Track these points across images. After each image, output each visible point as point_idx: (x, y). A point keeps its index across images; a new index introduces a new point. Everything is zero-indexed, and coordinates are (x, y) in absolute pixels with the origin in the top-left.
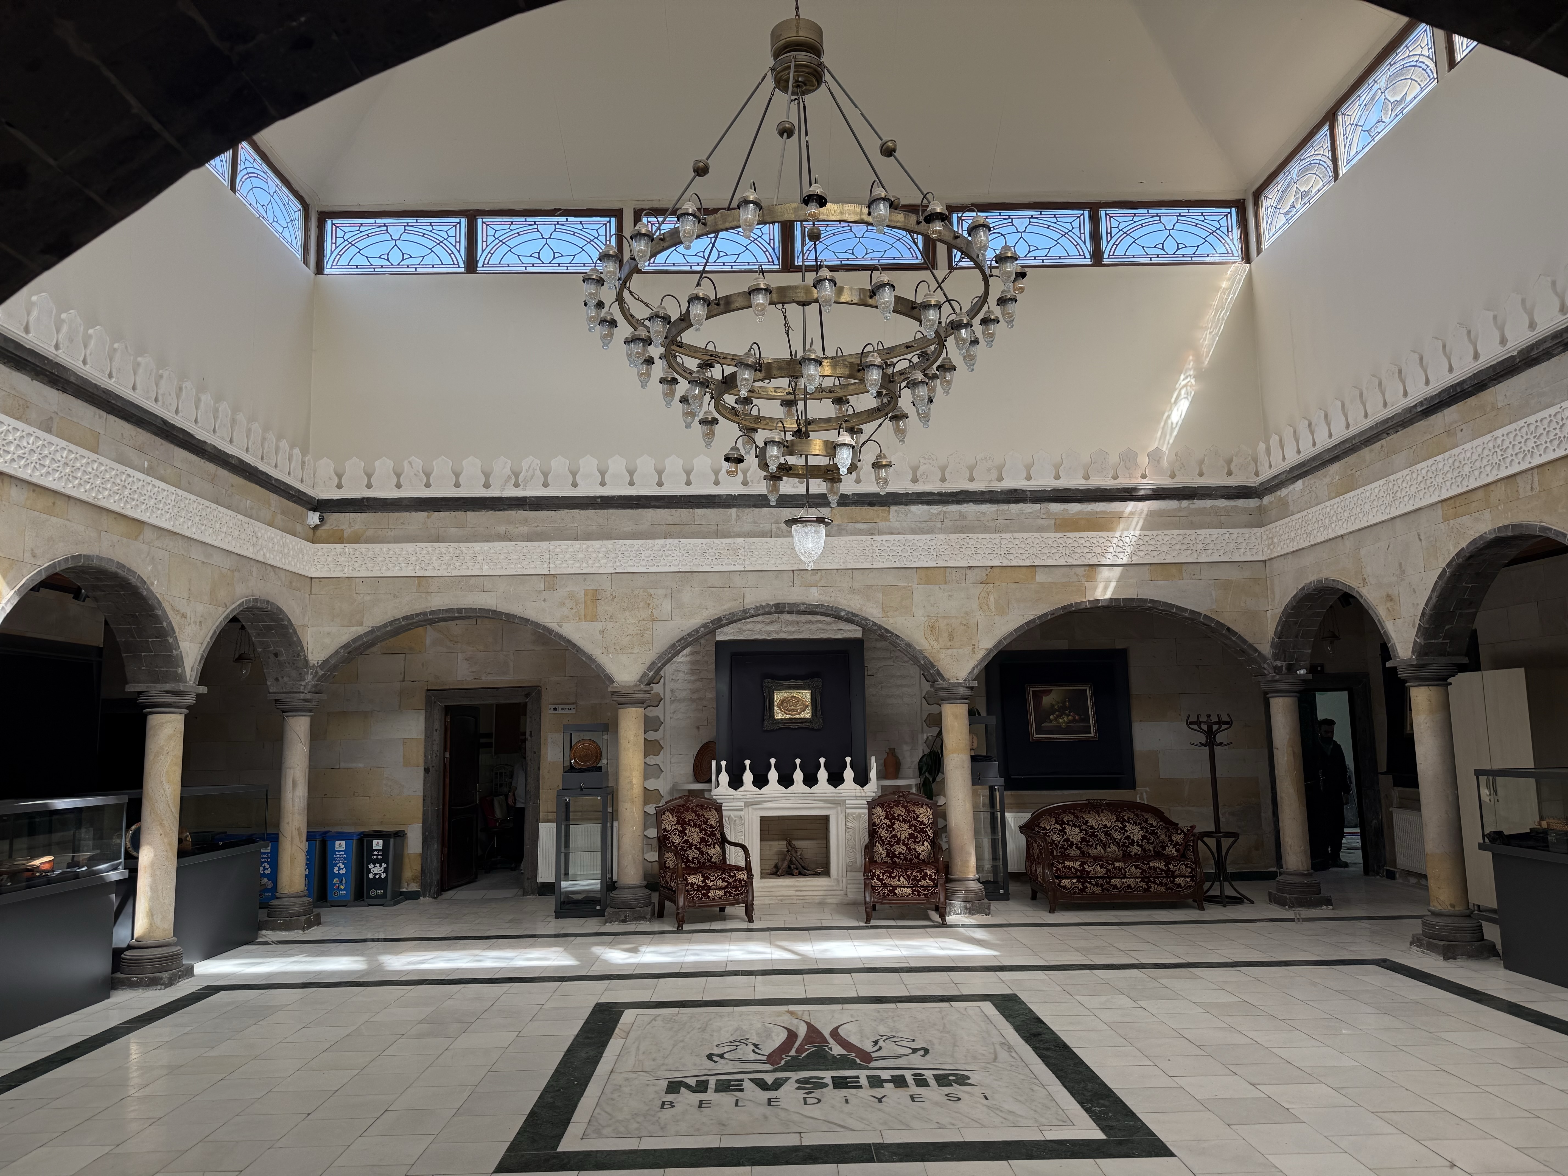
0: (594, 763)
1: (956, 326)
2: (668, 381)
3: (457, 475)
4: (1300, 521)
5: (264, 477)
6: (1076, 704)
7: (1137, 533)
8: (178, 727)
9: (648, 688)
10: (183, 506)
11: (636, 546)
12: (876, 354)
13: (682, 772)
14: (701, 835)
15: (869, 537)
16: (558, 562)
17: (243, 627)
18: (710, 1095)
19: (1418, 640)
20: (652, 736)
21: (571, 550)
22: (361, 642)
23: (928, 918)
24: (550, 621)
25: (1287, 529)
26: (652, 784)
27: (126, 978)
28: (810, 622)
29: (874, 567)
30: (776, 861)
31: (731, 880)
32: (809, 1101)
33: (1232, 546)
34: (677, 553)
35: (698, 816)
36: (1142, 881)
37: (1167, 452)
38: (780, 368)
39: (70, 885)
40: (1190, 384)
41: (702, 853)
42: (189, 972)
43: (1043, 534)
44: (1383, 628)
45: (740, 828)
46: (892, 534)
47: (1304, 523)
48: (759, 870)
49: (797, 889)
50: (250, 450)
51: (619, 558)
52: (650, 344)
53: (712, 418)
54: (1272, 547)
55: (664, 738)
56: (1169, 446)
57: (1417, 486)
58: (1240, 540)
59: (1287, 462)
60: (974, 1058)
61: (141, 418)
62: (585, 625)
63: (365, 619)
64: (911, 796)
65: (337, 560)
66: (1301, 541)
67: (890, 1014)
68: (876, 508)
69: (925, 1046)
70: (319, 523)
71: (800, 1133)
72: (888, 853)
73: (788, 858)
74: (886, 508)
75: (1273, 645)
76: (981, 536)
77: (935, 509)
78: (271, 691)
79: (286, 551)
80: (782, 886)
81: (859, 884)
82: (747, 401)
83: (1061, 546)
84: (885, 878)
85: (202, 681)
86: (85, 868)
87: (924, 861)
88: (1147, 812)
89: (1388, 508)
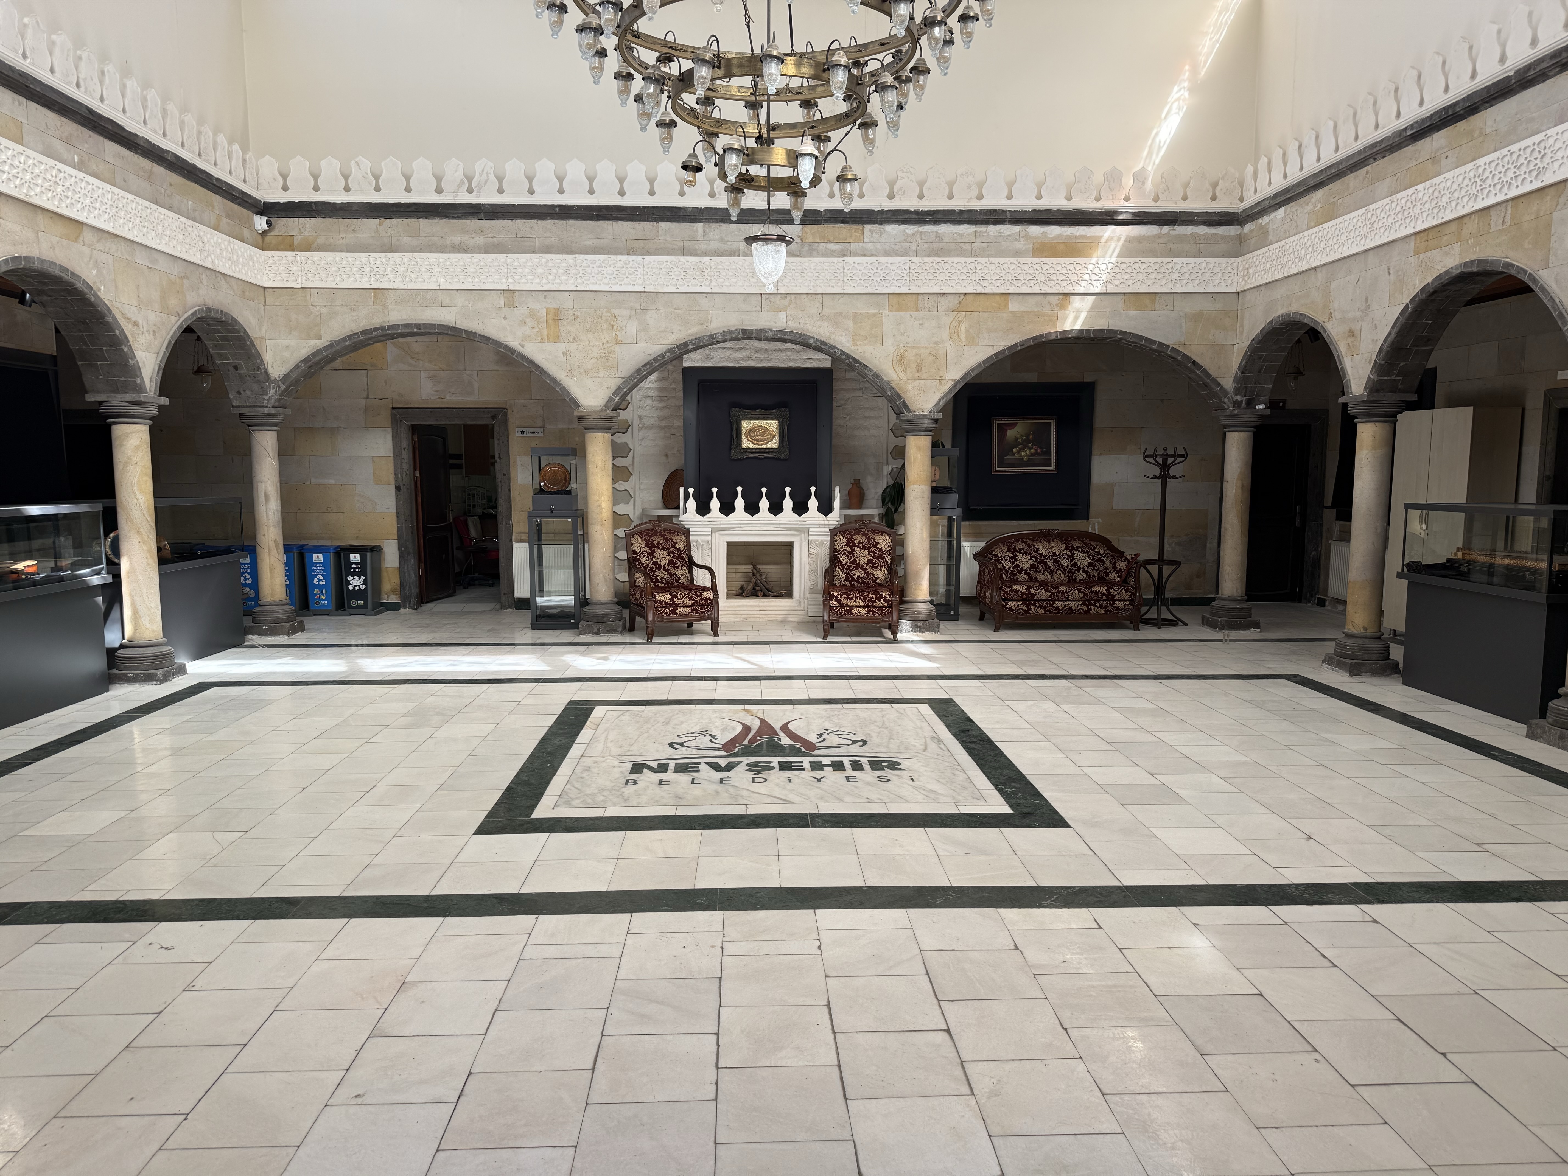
0: (563, 486)
1: (929, 23)
2: (623, 76)
3: (408, 178)
4: (1277, 251)
5: (204, 176)
6: (1039, 438)
7: (1113, 260)
8: (143, 438)
9: (614, 414)
10: (121, 206)
11: (598, 262)
12: (842, 53)
13: (651, 498)
14: (669, 558)
15: (841, 259)
16: (516, 277)
17: (199, 338)
18: (670, 775)
19: (1372, 377)
20: (620, 462)
21: (529, 264)
22: (321, 357)
23: (882, 635)
24: (512, 339)
25: (1264, 260)
26: (621, 509)
27: (122, 674)
28: (779, 350)
29: (845, 292)
30: (742, 583)
31: (698, 599)
32: (756, 780)
33: (1208, 276)
34: (640, 271)
35: (666, 539)
36: (1084, 603)
37: (1152, 172)
38: (741, 66)
39: (56, 587)
40: (1182, 97)
41: (670, 574)
42: (182, 670)
43: (1020, 259)
44: (1341, 364)
45: (706, 552)
46: (864, 255)
47: (1280, 254)
48: (725, 590)
49: (761, 609)
50: (186, 145)
51: (581, 275)
52: (602, 34)
53: (670, 120)
54: (1246, 278)
55: (633, 464)
56: (1155, 166)
57: (1394, 216)
58: (1217, 270)
59: (1272, 187)
60: (907, 748)
61: (64, 105)
62: (548, 346)
63: (322, 333)
64: (872, 525)
65: (290, 269)
66: (1276, 272)
67: (836, 712)
68: (849, 227)
69: (864, 738)
70: (267, 228)
71: (746, 805)
72: (847, 577)
73: (753, 580)
74: (860, 227)
75: (1236, 380)
76: (956, 260)
77: (911, 229)
78: (234, 404)
79: (235, 257)
80: (747, 606)
81: (820, 605)
82: (707, 101)
83: (1037, 272)
84: (842, 599)
85: (162, 392)
86: (70, 572)
87: (880, 584)
88: (1095, 541)
89: (1364, 239)
